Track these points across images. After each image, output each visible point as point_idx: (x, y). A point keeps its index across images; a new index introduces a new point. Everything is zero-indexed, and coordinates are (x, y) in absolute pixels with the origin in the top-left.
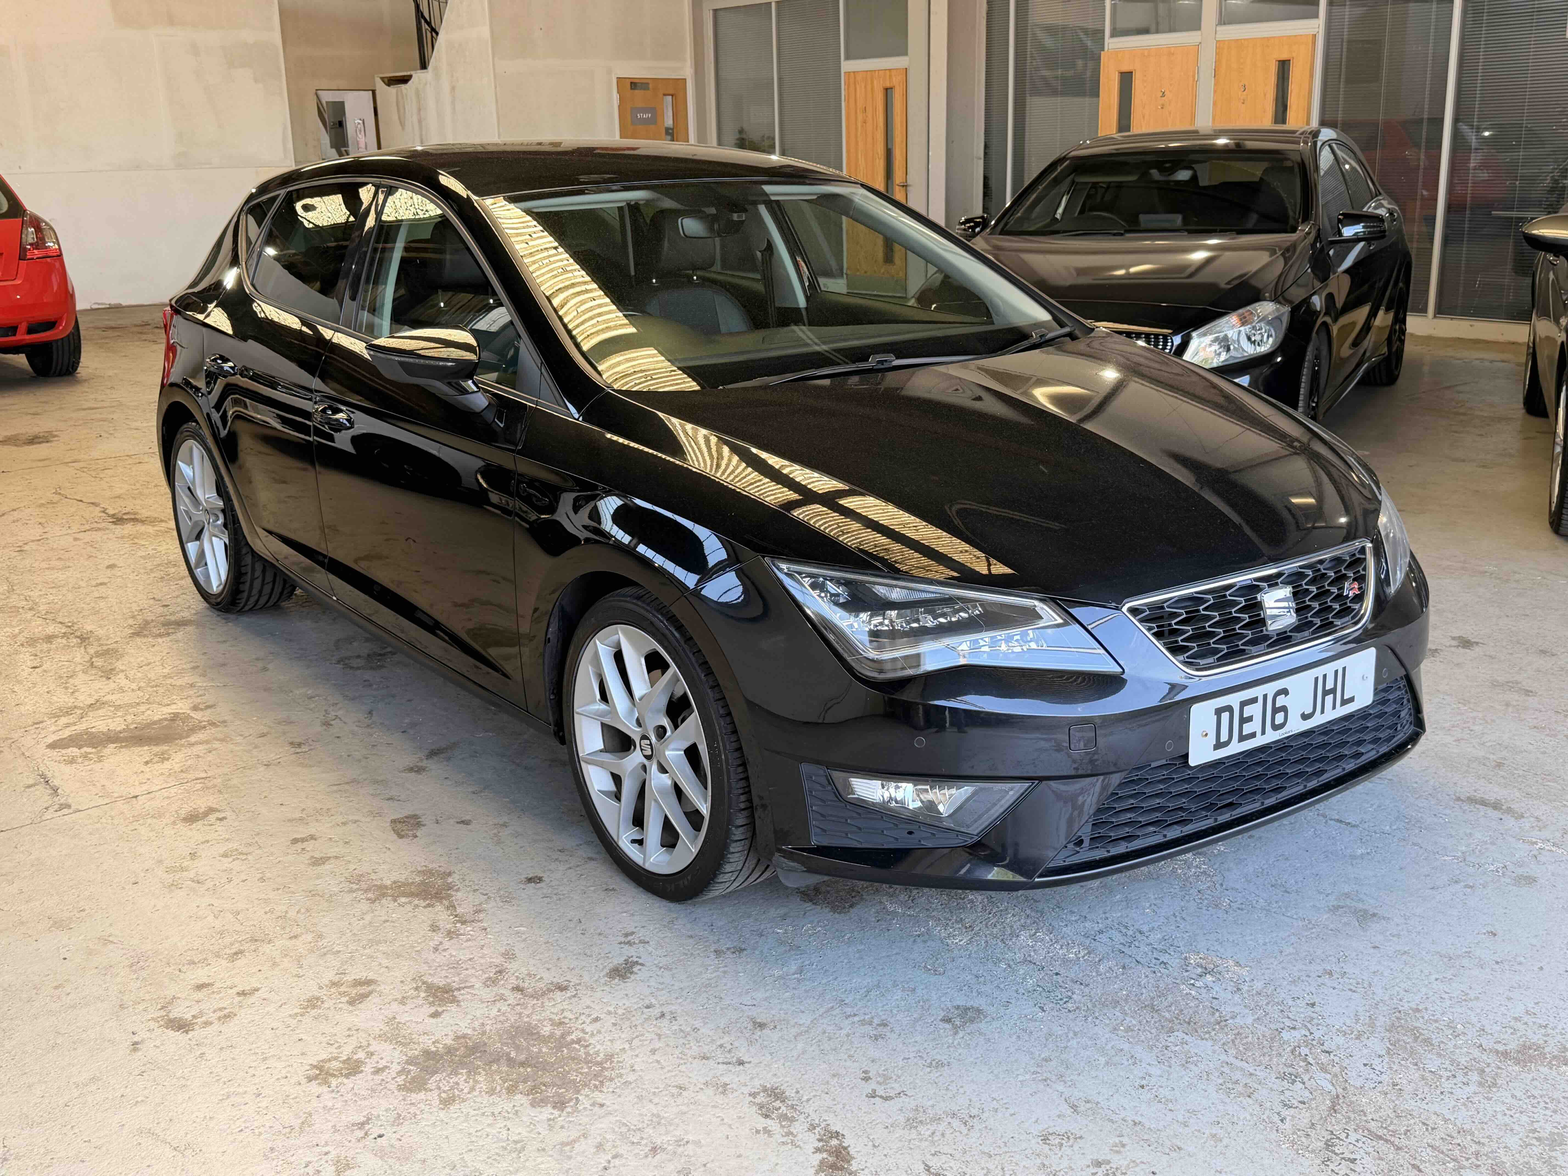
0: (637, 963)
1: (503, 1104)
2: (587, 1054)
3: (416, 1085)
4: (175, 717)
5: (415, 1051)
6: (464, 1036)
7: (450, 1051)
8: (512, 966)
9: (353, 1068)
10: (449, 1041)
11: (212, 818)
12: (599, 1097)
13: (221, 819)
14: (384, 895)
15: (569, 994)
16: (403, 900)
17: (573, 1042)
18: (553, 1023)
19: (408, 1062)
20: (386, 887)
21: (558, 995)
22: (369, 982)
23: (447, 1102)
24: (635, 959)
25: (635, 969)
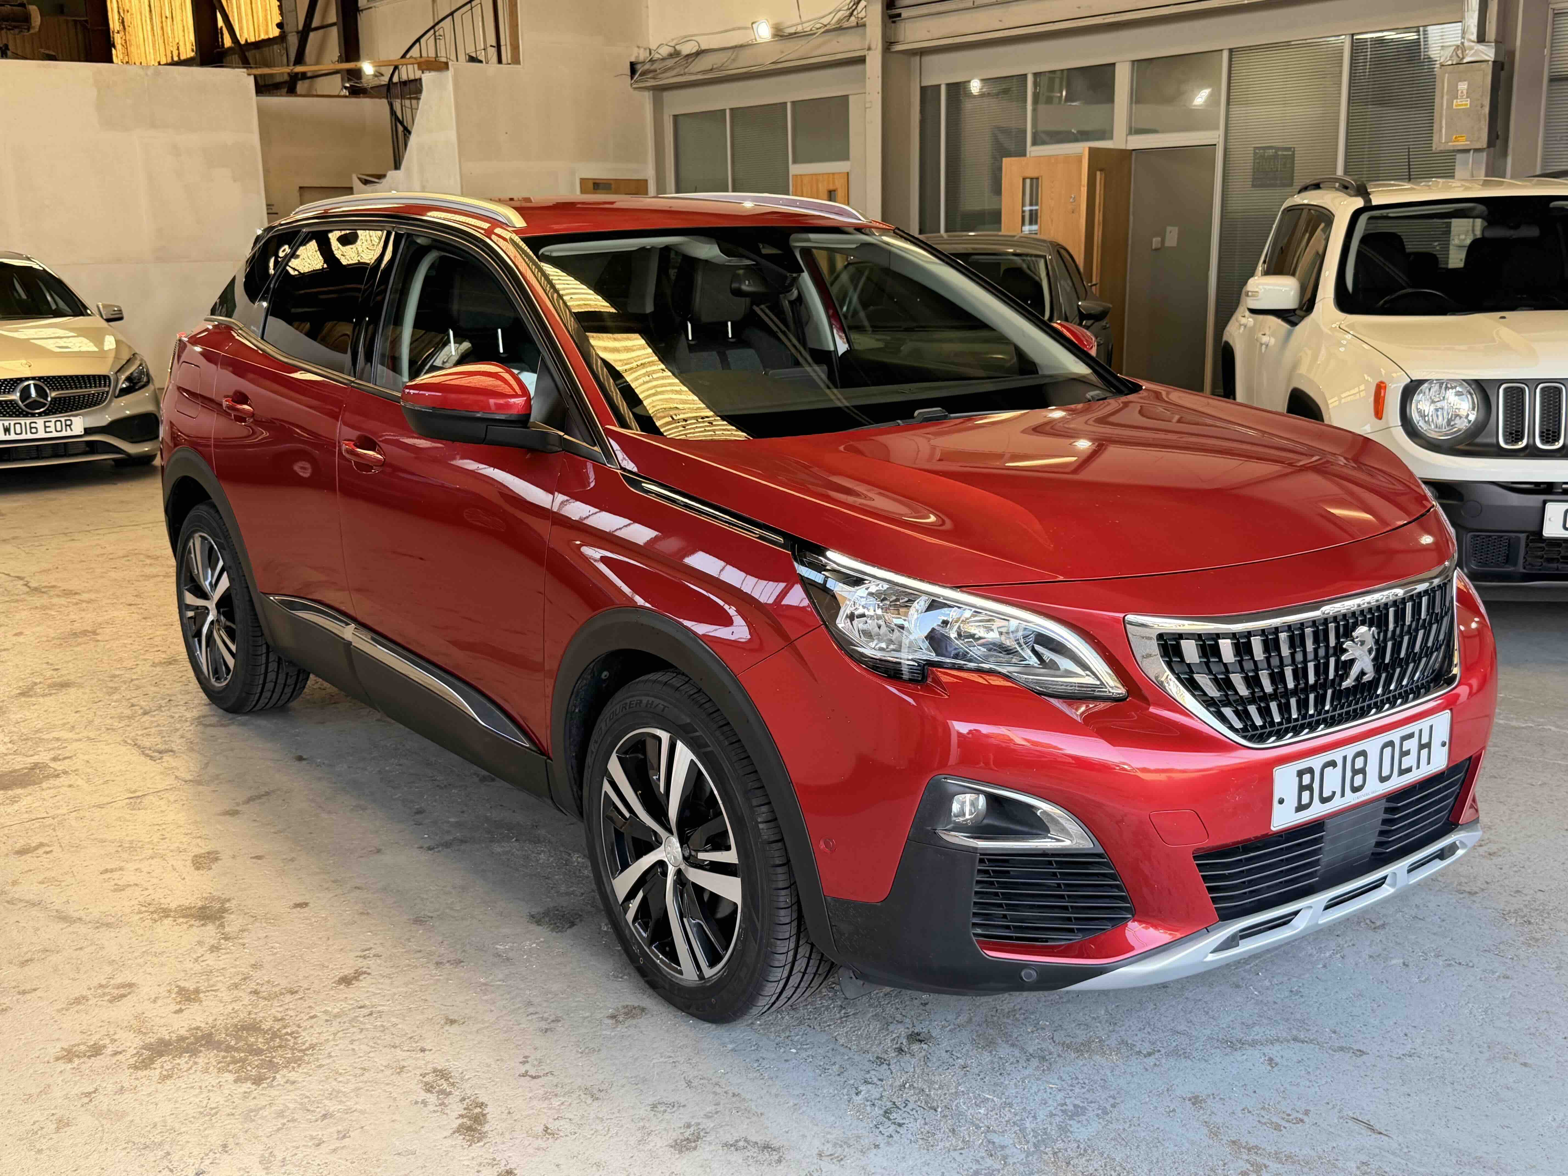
0: (365, 973)
1: (211, 1079)
2: (295, 1043)
3: (145, 1064)
4: (36, 766)
5: (151, 1039)
6: (198, 1028)
7: (182, 1039)
8: (256, 975)
9: (96, 1050)
10: (183, 1032)
11: (40, 851)
12: (293, 1076)
13: (47, 853)
14: (167, 916)
15: (297, 996)
16: (181, 920)
17: (287, 1034)
18: (276, 1020)
19: (143, 1048)
20: (171, 911)
21: (288, 998)
22: (131, 985)
23: (164, 1078)
24: (364, 970)
25: (361, 978)
